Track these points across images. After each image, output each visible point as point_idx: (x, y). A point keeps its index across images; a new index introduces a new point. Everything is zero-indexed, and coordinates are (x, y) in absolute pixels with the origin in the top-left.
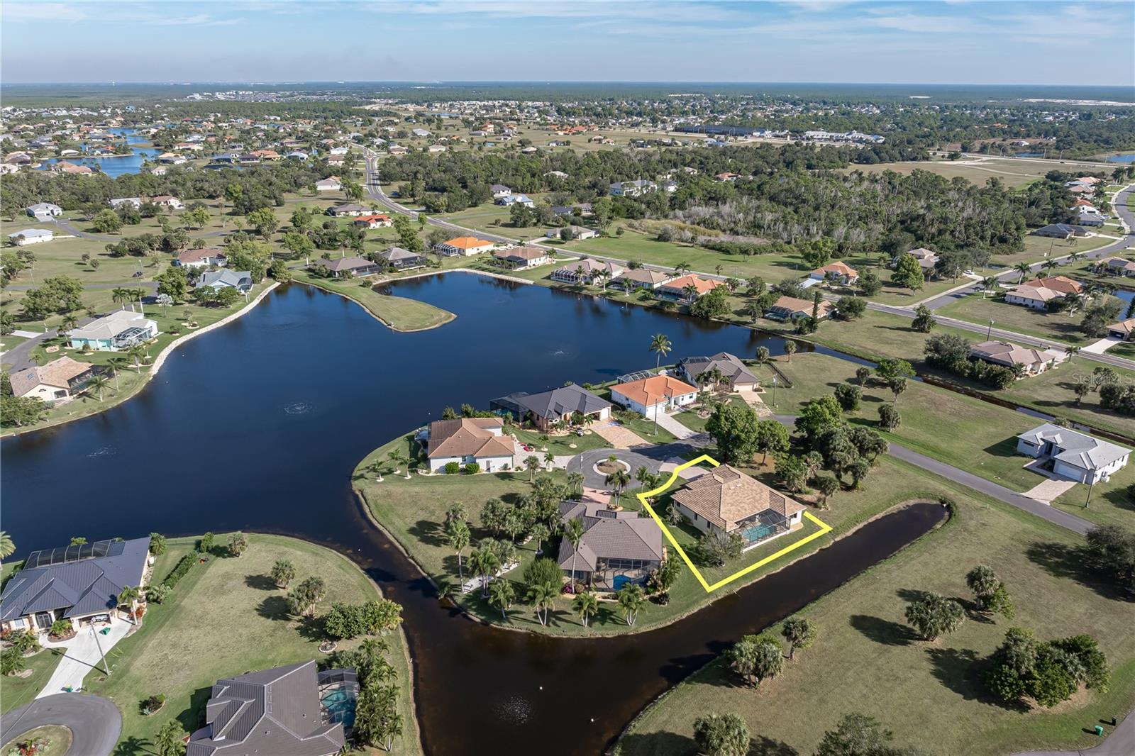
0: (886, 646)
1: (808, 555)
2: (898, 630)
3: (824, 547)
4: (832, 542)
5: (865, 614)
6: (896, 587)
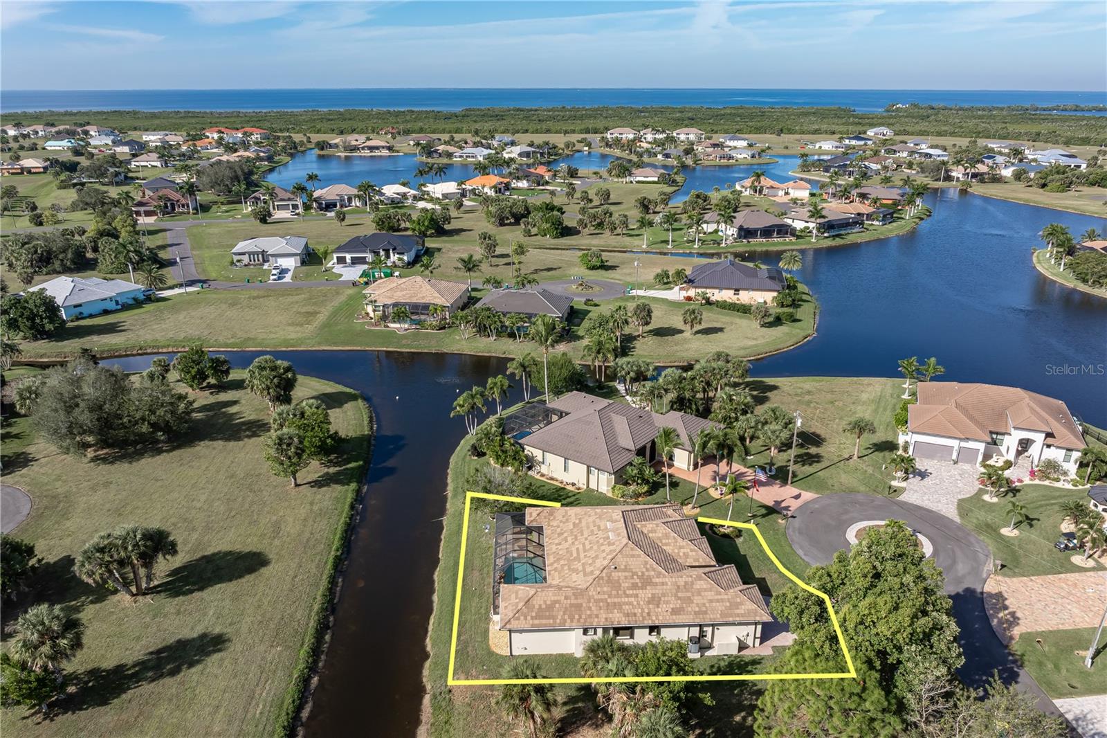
0: (198, 555)
1: (430, 627)
2: (194, 584)
3: (427, 664)
4: (429, 687)
5: (253, 576)
6: (235, 647)
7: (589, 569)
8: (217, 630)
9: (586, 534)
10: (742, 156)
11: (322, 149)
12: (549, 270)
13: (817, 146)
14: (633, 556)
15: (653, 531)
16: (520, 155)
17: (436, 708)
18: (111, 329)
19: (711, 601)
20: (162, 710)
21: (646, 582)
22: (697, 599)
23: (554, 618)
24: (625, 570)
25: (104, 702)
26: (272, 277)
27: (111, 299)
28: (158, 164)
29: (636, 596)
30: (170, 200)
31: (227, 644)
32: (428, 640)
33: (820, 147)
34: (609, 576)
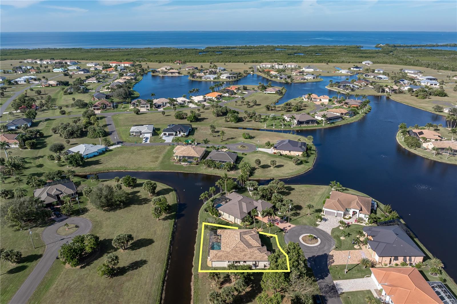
1: (194, 260)
7: (231, 247)
8: (144, 259)
9: (231, 238)
10: (310, 78)
11: (154, 73)
12: (232, 138)
13: (340, 72)
14: (241, 244)
15: (247, 238)
16: (227, 78)
17: (195, 278)
18: (97, 163)
19: (258, 256)
20: (135, 277)
21: (244, 251)
22: (255, 255)
23: (222, 259)
24: (239, 248)
25: (123, 275)
26: (143, 141)
27: (96, 152)
28: (95, 82)
29: (241, 254)
30: (105, 104)
31: (147, 262)
32: (193, 262)
33: (341, 72)
34: (235, 249)
